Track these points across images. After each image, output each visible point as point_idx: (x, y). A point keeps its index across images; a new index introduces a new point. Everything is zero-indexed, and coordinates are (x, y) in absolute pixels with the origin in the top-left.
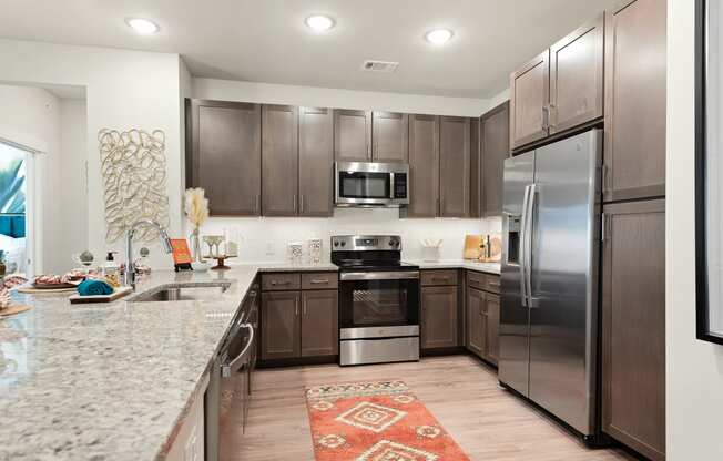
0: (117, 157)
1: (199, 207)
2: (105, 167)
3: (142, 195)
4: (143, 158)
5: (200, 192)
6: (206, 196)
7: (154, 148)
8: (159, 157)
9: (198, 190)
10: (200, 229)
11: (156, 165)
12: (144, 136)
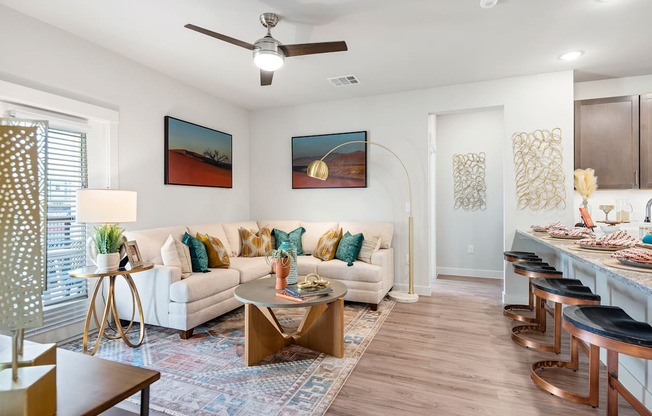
0: (526, 151)
1: (589, 184)
2: (517, 158)
3: (543, 176)
4: (545, 149)
5: (590, 172)
6: (595, 175)
7: (552, 141)
8: (558, 147)
9: (588, 169)
10: (589, 200)
11: (554, 153)
12: (546, 134)
